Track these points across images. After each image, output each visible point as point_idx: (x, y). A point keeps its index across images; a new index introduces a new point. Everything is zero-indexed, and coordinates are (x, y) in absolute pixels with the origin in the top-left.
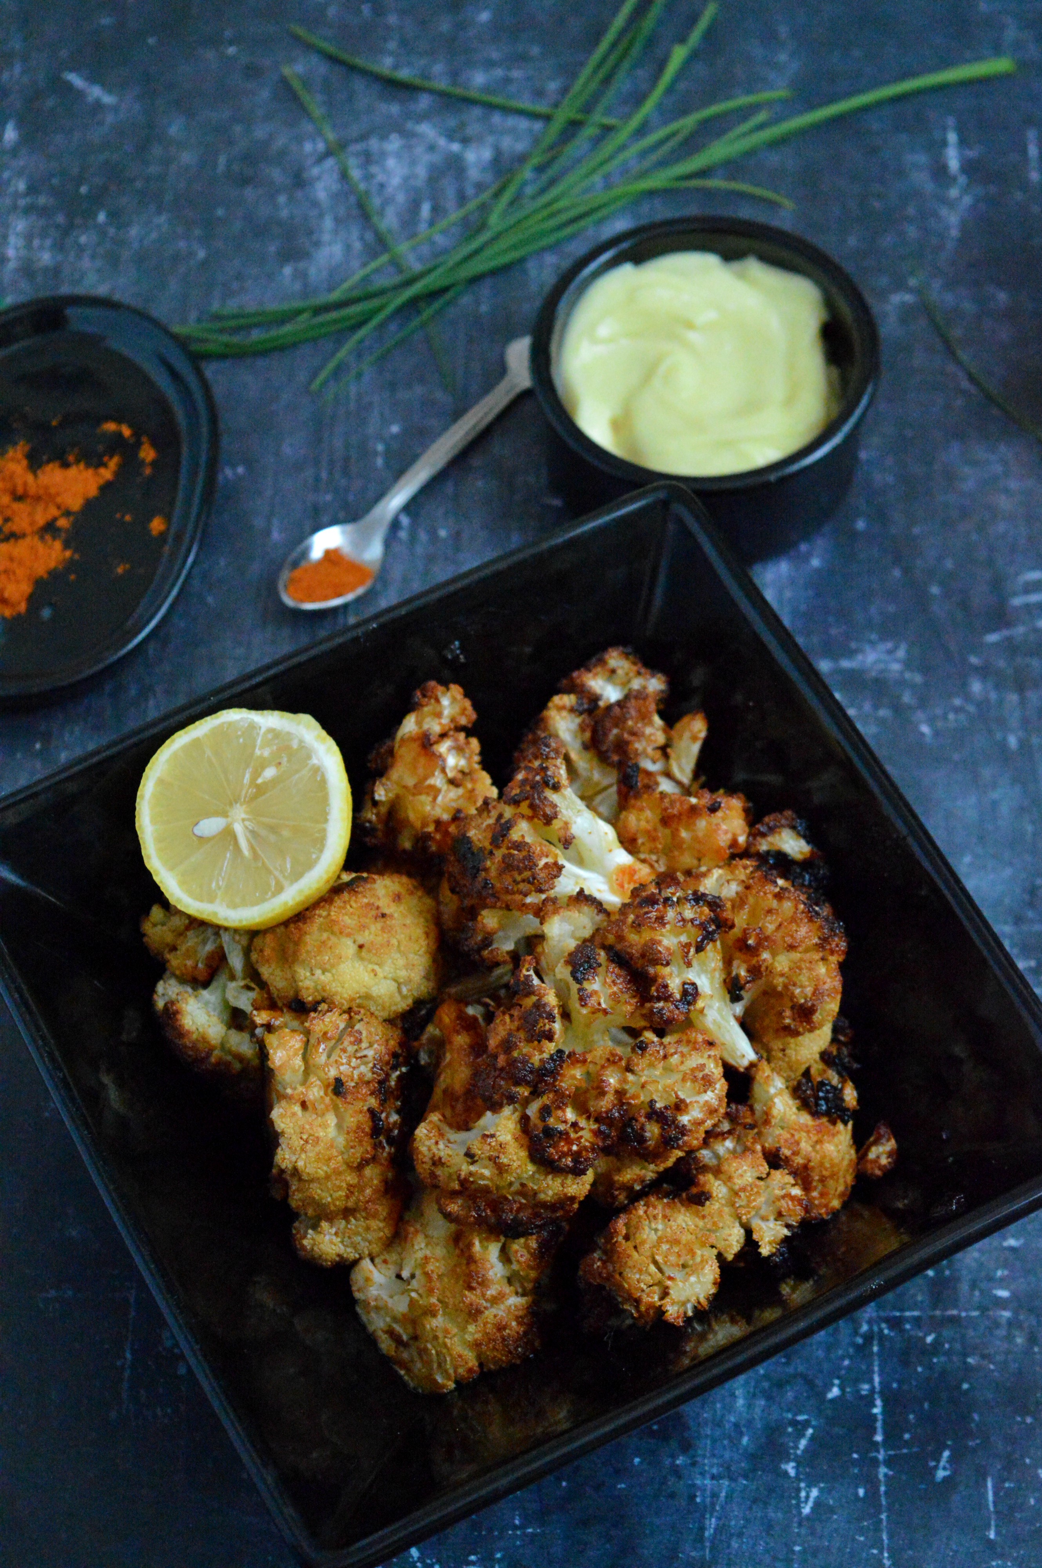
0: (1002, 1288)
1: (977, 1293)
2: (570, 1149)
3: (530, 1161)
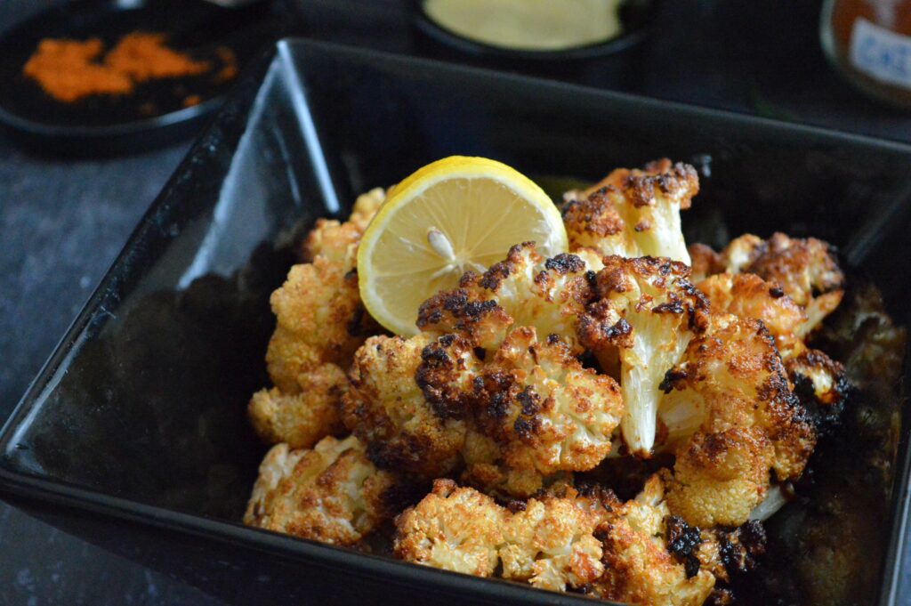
2: (445, 382)
3: (413, 375)
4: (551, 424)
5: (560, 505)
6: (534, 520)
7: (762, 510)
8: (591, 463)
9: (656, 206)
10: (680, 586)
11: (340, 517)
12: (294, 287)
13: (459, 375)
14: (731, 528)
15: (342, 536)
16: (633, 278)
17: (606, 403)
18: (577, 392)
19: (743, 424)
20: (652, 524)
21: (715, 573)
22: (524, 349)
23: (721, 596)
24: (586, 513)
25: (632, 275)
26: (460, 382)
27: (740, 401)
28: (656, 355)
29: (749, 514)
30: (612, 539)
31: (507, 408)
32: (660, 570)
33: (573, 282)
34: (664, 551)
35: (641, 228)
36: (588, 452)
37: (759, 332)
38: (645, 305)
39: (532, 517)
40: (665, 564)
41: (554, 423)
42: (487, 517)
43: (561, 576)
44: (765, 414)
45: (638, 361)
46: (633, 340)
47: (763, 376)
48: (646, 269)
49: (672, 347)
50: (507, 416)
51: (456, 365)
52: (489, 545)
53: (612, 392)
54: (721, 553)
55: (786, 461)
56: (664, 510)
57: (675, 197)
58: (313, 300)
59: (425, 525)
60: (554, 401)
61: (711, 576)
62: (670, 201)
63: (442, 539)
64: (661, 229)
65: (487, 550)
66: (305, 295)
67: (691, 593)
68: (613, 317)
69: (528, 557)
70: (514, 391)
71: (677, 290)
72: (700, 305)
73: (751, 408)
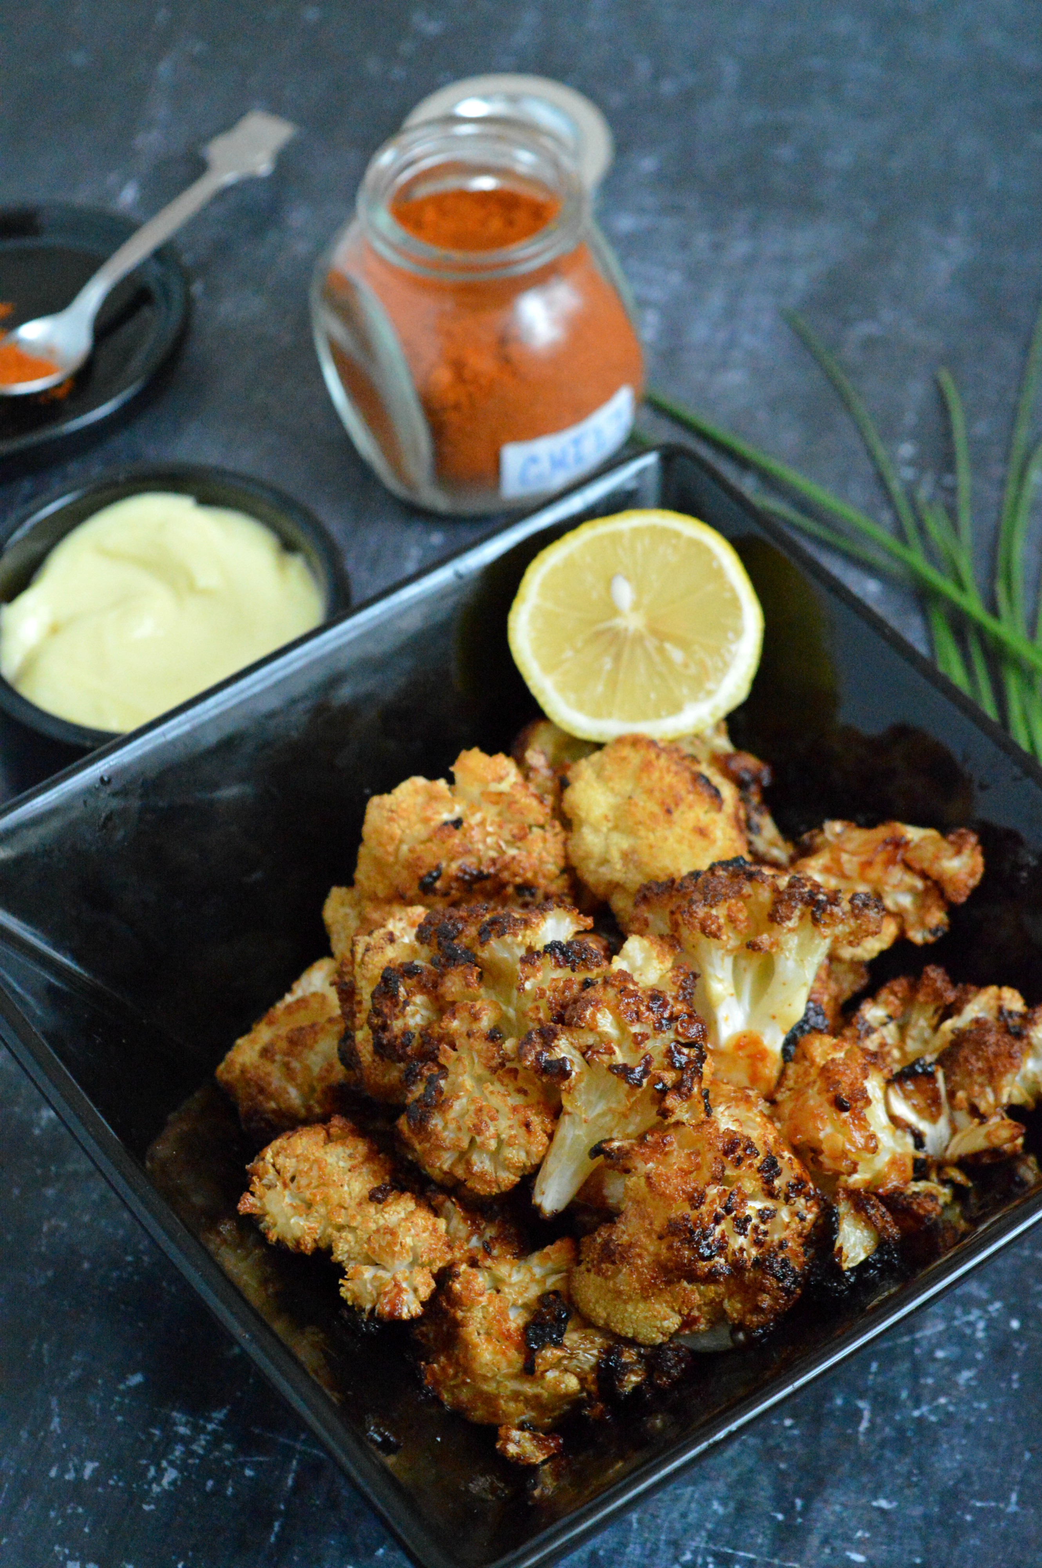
0: (858, 1551)
1: (827, 1551)
2: (388, 1016)
4: (440, 1127)
5: (418, 1220)
6: (384, 1219)
7: (702, 1341)
8: (481, 1189)
9: (791, 930)
10: (512, 1377)
11: (292, 1084)
12: (388, 806)
13: (397, 1018)
14: (632, 1342)
16: (610, 1017)
17: (511, 1137)
18: (480, 1110)
19: (641, 1247)
20: (521, 1294)
21: (582, 1380)
22: (464, 1029)
23: (592, 1407)
24: (444, 1244)
25: (613, 1013)
26: (397, 1025)
27: (647, 1222)
28: (603, 1115)
29: (659, 1339)
30: (450, 1287)
31: (414, 1083)
32: (494, 1348)
33: (562, 984)
34: (518, 1329)
35: (752, 946)
36: (482, 1176)
37: (726, 1153)
38: (600, 1055)
39: (386, 1216)
40: (507, 1343)
41: (445, 1127)
42: (346, 1188)
43: (372, 1295)
44: (665, 1251)
45: (578, 1112)
46: (574, 1086)
47: (681, 1209)
48: (637, 1013)
49: (625, 1116)
50: (411, 1091)
51: (401, 1005)
52: (328, 1219)
53: (524, 1128)
54: (598, 1364)
55: (739, 1306)
56: (554, 1284)
57: (827, 932)
58: (398, 832)
59: (280, 1160)
60: (451, 1107)
61: (572, 1383)
62: (817, 933)
63: (285, 1185)
64: (787, 959)
65: (323, 1222)
66: (391, 823)
67: (529, 1389)
68: (560, 1049)
69: (359, 1254)
70: (429, 1069)
71: (662, 1054)
72: (678, 1087)
73: (654, 1237)
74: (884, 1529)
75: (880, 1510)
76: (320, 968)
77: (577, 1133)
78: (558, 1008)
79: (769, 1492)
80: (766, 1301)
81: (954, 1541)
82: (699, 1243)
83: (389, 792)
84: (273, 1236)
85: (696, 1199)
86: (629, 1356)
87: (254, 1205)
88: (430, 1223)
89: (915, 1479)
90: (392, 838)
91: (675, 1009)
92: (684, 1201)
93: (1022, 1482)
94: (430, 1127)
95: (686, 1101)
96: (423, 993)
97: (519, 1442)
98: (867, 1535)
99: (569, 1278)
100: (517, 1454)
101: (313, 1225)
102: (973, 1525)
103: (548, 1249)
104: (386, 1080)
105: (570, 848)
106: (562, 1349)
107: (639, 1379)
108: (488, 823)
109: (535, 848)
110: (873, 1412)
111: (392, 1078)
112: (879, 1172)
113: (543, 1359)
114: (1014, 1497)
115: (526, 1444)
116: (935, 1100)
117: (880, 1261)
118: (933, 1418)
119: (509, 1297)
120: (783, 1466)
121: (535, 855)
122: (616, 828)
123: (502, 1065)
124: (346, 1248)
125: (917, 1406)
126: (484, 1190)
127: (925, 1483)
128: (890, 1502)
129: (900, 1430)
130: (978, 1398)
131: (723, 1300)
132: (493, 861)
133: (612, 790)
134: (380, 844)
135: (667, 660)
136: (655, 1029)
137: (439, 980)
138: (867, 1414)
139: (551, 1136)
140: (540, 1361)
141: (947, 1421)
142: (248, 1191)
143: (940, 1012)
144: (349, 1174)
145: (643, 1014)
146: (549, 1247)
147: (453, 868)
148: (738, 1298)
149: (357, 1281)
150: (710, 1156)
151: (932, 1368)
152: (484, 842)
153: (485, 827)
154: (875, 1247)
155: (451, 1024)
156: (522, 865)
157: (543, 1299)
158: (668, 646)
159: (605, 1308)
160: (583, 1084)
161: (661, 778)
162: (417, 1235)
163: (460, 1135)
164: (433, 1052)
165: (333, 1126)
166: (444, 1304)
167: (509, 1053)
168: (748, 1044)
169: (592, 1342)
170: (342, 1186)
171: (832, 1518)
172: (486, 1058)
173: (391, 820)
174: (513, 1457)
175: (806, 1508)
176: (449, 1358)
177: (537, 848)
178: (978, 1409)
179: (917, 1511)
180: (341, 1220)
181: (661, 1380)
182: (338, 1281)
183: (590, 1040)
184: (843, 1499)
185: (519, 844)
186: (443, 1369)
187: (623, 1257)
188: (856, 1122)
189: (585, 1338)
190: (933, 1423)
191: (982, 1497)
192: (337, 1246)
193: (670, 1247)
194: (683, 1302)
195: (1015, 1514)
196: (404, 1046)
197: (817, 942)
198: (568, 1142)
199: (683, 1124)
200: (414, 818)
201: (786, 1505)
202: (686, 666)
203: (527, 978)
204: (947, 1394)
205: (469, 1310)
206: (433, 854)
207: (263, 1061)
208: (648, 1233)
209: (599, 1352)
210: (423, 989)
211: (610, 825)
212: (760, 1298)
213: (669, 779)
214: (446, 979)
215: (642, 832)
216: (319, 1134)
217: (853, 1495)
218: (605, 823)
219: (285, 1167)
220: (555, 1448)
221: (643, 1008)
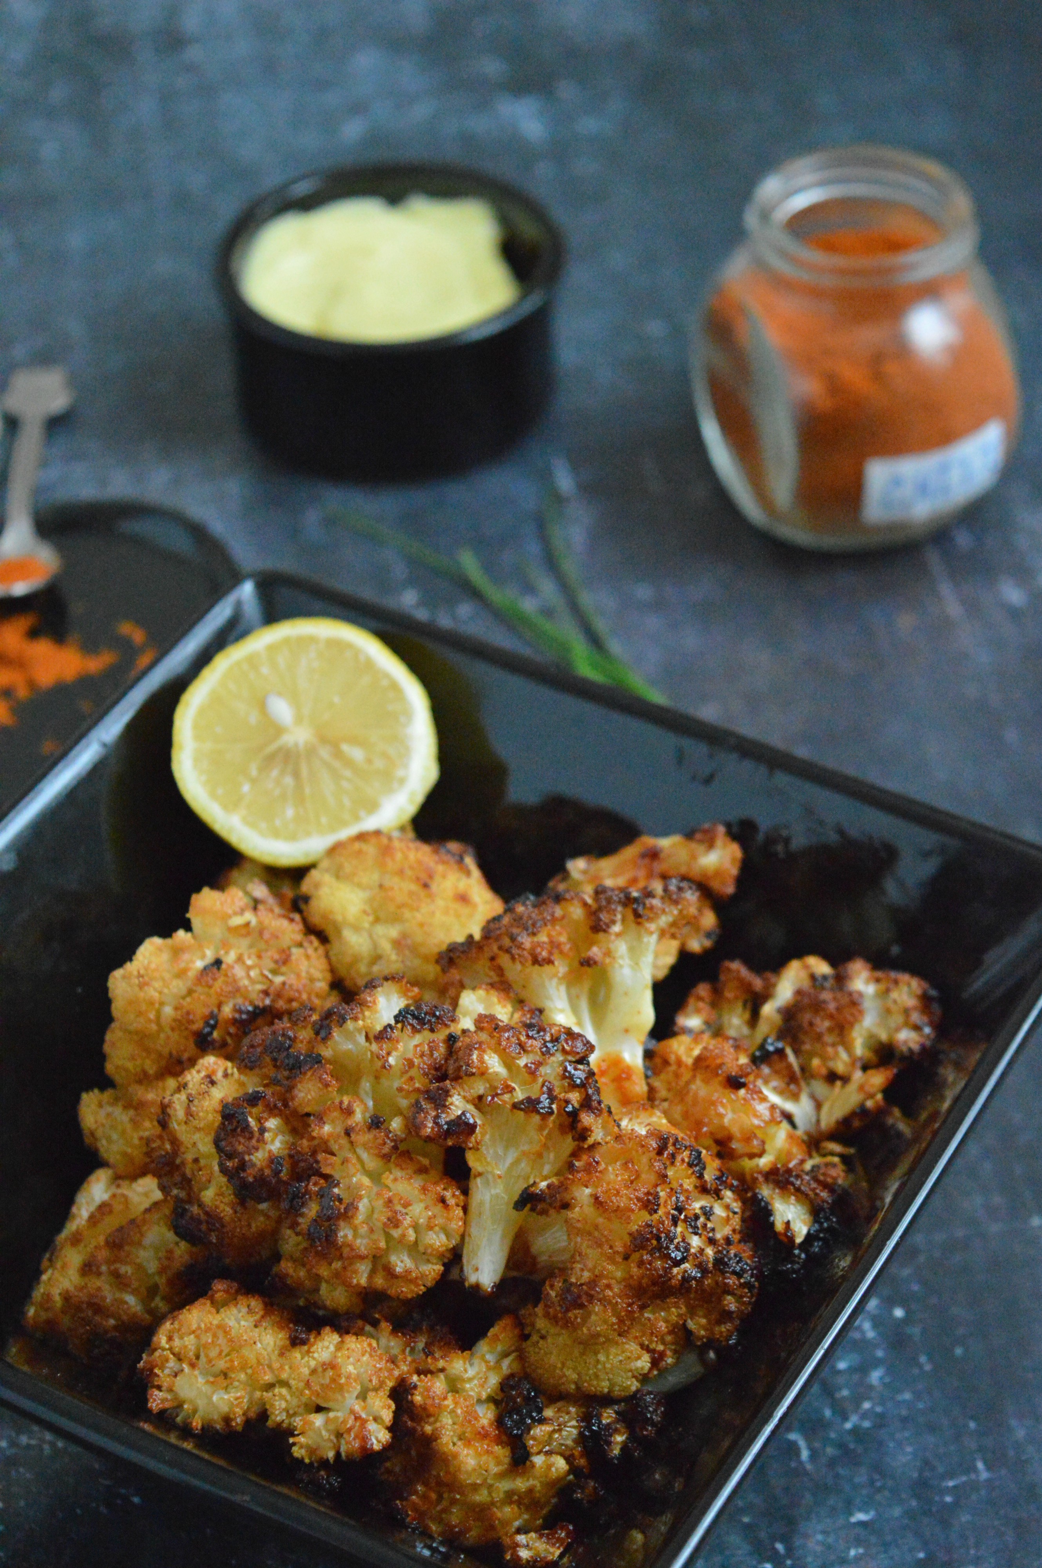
2: (243, 1153)
3: (213, 1134)
4: (350, 1237)
5: (353, 1346)
6: (314, 1358)
7: (670, 1378)
8: (408, 1291)
9: (618, 935)
10: (501, 1476)
11: (127, 1292)
12: (135, 973)
13: (257, 1149)
14: (607, 1400)
15: (125, 1318)
16: (496, 1056)
17: (430, 1218)
18: (390, 1201)
19: (607, 1277)
20: (482, 1386)
21: (568, 1459)
22: (340, 1129)
23: (583, 1488)
24: (387, 1361)
25: (495, 1052)
26: (259, 1158)
27: (606, 1247)
28: (517, 1162)
29: (634, 1385)
30: (412, 1402)
31: (303, 1205)
32: (476, 1451)
33: (426, 1047)
34: (491, 1425)
35: (587, 963)
36: (406, 1277)
37: (660, 1152)
38: (500, 1097)
39: (316, 1355)
40: (486, 1442)
41: (355, 1236)
42: (259, 1345)
43: (331, 1441)
44: (635, 1270)
45: (489, 1169)
46: (481, 1140)
47: (640, 1219)
48: (520, 1045)
49: (540, 1155)
50: (302, 1215)
51: (257, 1134)
52: (253, 1383)
53: (441, 1205)
54: (581, 1434)
55: (703, 1321)
56: (510, 1366)
57: (652, 926)
58: (156, 995)
59: (177, 1343)
60: (357, 1208)
61: (560, 1464)
62: (643, 931)
63: (193, 1366)
64: (621, 966)
65: (248, 1389)
66: (146, 988)
67: (521, 1484)
68: (456, 1106)
69: (299, 1407)
70: (315, 1184)
71: (559, 1078)
72: (587, 1104)
73: (619, 1259)
74: (873, 1539)
75: (861, 1524)
76: (98, 1180)
77: (493, 1192)
78: (433, 1072)
79: (746, 1548)
80: (731, 1303)
81: (945, 1524)
82: (668, 1248)
83: (131, 960)
84: (197, 1423)
85: (650, 1204)
86: (608, 1416)
87: (163, 1400)
88: (365, 1344)
89: (878, 1484)
90: (151, 1003)
91: (553, 1031)
92: (640, 1210)
93: (981, 1449)
94: (340, 1240)
95: (599, 1116)
96: (275, 1116)
97: (528, 1545)
98: (861, 1551)
99: (522, 1357)
100: (532, 1557)
101: (239, 1394)
102: (956, 1504)
103: (492, 1332)
104: (254, 1229)
105: (334, 959)
106: (548, 1424)
107: (624, 1438)
108: (246, 957)
109: (301, 967)
110: (807, 1439)
111: (259, 1224)
112: (780, 1151)
113: (534, 1439)
114: (980, 1465)
115: (537, 1544)
116: (792, 1078)
117: (821, 1230)
118: (866, 1424)
119: (472, 1393)
120: (746, 1520)
121: (304, 974)
122: (377, 920)
123: (395, 1148)
124: (284, 1405)
125: (845, 1418)
126: (412, 1291)
127: (890, 1483)
128: (866, 1512)
129: (841, 1446)
130: (899, 1391)
131: (685, 1321)
132: (266, 993)
133: (359, 885)
134: (140, 1014)
135: (349, 763)
136: (543, 1054)
137: (288, 1095)
138: (802, 1444)
139: (465, 1209)
140: (531, 1442)
141: (881, 1421)
142: (154, 1387)
143: (749, 1005)
144: (257, 1330)
145: (525, 1043)
146: (492, 1330)
147: (227, 1011)
148: (701, 1313)
149: (311, 1433)
150: (644, 1160)
151: (840, 1380)
152: (249, 976)
153: (244, 963)
154: (812, 1218)
155: (322, 1132)
156: (295, 987)
157: (506, 1385)
158: (345, 747)
159: (574, 1369)
160: (488, 1137)
161: (406, 857)
162: (359, 1360)
163: (375, 1237)
164: (311, 1167)
165: (216, 1292)
166: (409, 1423)
167: (399, 1133)
168: (609, 1067)
169: (568, 1413)
170: (255, 1343)
171: (819, 1549)
172: (377, 1148)
173: (141, 986)
174: (528, 1561)
175: (789, 1549)
176: (426, 1484)
177: (303, 966)
178: (904, 1401)
179: (897, 1512)
180: (268, 1378)
181: (647, 1430)
182: (288, 1441)
183: (480, 1088)
184: (819, 1527)
185: (284, 969)
186: (424, 1497)
187: (592, 1296)
188: (755, 1096)
189: (559, 1410)
190: (868, 1429)
191: (951, 1475)
192: (273, 1405)
193: (641, 1263)
194: (652, 1333)
195: (988, 1481)
196: (277, 1173)
197: (645, 940)
198: (487, 1205)
199: (599, 1143)
200: (167, 976)
201: (769, 1553)
202: (369, 761)
203: (389, 1054)
204: (868, 1398)
205: (436, 1421)
206: (200, 1006)
207: (86, 1279)
208: (611, 1259)
209: (577, 1421)
210: (272, 1110)
211: (371, 918)
212: (726, 1302)
213: (412, 856)
214: (296, 1092)
215: (407, 914)
216: (205, 1304)
217: (828, 1520)
218: (365, 917)
219: (186, 1347)
220: (567, 1536)
221: (523, 1038)
